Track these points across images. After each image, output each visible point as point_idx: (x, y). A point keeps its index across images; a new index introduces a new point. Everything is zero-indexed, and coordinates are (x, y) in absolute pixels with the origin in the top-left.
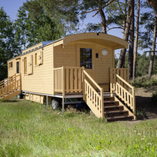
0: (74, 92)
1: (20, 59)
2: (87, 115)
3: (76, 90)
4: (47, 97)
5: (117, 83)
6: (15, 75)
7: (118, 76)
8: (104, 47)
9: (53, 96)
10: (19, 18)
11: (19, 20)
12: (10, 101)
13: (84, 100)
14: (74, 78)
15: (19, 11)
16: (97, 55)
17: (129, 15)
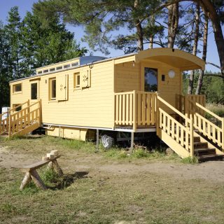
0: (146, 124)
1: (39, 79)
2: (163, 154)
3: (148, 122)
4: (98, 131)
5: (197, 114)
6: (28, 102)
7: (197, 104)
8: (170, 67)
9: (112, 130)
10: (10, 23)
11: (11, 26)
12: (25, 138)
13: (157, 134)
14: (146, 106)
15: (10, 14)
16: (163, 77)
17: (173, 28)
